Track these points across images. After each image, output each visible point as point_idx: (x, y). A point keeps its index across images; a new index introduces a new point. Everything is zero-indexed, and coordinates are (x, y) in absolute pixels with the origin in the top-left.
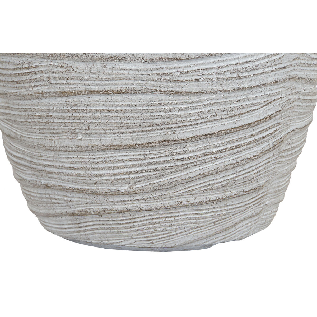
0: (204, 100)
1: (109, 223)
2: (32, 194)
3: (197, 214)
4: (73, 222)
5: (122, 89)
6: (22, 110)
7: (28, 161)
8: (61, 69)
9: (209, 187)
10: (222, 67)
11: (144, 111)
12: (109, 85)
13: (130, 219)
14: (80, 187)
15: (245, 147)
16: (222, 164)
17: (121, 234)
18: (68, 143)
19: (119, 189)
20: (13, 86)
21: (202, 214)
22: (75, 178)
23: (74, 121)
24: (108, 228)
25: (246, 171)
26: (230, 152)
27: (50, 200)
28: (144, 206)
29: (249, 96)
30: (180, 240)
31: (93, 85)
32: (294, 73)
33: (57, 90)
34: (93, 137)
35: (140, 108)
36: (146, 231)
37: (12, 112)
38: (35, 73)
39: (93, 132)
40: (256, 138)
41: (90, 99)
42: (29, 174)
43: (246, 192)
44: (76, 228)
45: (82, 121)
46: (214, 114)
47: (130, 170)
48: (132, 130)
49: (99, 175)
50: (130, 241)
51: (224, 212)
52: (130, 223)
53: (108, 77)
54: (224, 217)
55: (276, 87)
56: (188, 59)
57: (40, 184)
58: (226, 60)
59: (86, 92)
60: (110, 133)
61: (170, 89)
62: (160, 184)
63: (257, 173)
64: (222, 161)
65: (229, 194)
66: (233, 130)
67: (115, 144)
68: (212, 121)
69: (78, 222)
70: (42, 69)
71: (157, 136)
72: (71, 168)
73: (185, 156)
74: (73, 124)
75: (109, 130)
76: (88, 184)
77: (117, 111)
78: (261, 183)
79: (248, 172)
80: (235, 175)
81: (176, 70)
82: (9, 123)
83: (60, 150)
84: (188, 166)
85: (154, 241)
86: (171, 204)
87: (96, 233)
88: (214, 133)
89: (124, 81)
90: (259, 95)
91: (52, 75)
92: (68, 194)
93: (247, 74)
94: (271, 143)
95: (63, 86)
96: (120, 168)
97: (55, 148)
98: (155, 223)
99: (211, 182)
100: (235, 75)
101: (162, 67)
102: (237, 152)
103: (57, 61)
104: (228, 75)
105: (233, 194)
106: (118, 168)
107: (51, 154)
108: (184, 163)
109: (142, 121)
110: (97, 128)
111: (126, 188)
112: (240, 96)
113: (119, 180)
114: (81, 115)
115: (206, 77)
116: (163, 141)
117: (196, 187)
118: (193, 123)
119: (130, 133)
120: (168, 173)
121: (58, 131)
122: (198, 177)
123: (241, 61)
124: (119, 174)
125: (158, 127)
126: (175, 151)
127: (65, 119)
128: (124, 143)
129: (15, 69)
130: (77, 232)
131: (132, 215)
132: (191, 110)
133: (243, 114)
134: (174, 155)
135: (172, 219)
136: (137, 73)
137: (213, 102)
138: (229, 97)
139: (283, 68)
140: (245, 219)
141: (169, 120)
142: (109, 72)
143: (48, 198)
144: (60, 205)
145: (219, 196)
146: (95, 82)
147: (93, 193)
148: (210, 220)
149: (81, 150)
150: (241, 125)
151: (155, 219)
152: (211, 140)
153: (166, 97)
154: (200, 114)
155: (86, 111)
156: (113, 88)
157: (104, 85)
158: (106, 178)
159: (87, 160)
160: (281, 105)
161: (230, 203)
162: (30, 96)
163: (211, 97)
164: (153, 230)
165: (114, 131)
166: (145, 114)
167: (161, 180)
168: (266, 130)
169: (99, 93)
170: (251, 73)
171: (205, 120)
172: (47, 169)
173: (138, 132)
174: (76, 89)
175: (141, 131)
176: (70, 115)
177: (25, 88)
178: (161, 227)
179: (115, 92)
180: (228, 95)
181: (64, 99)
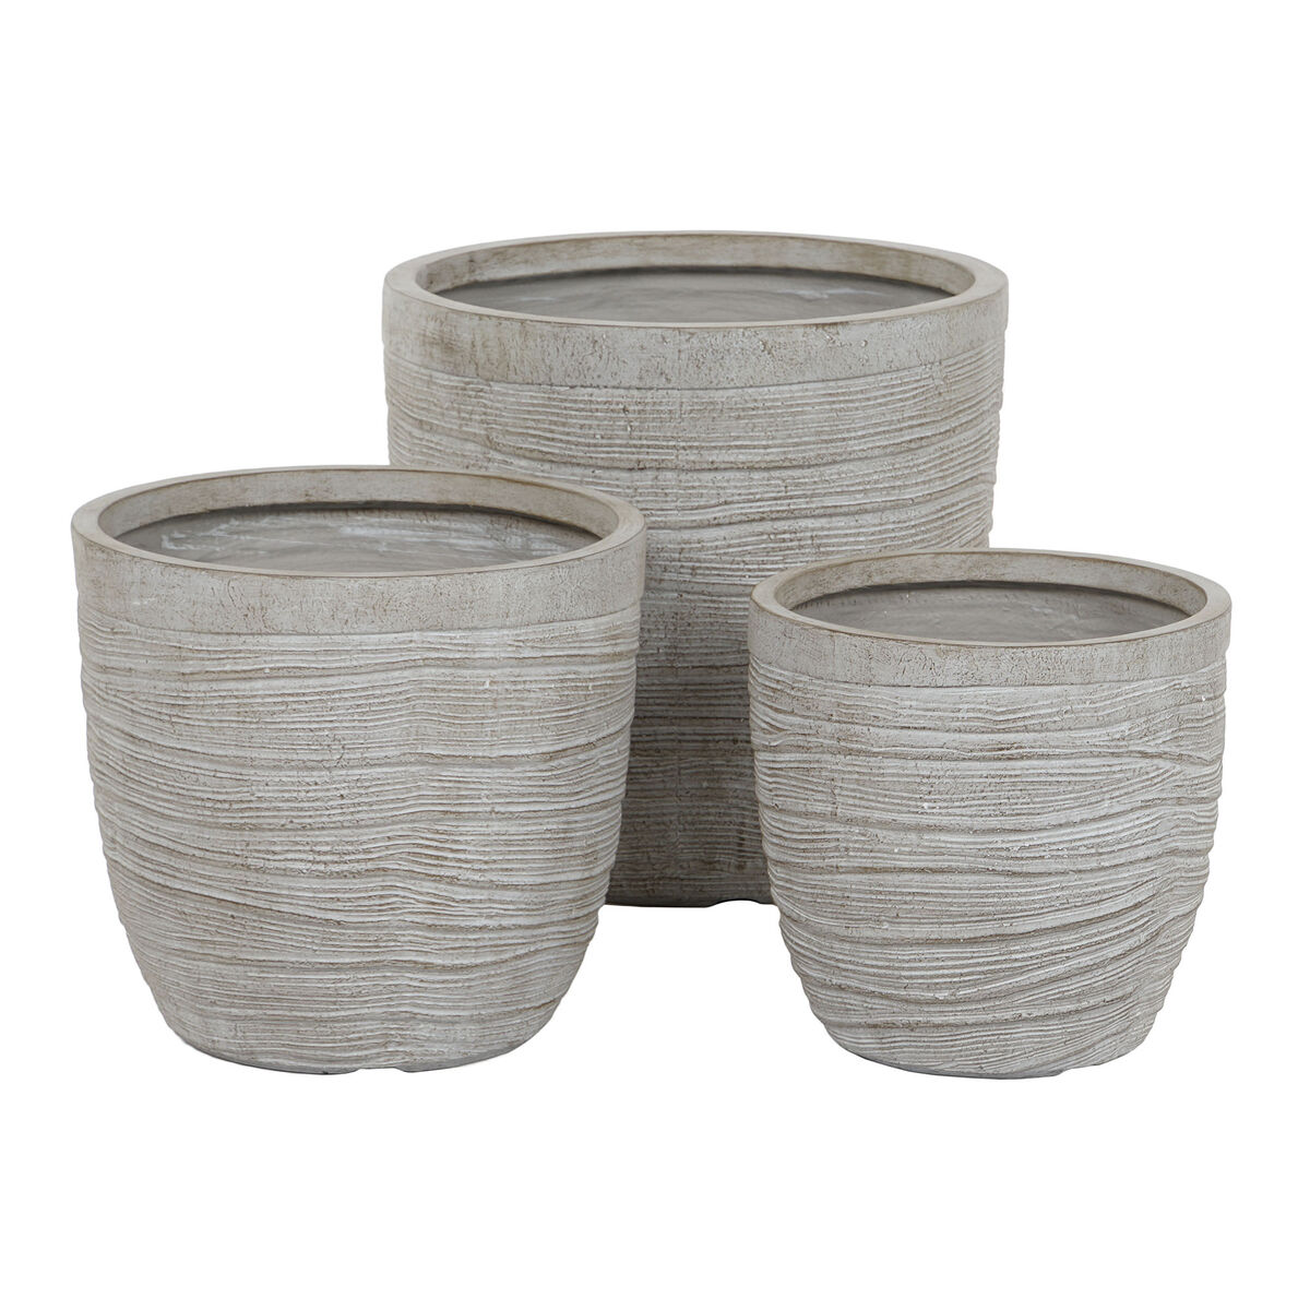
0: (1051, 883)
1: (923, 1039)
2: (818, 995)
3: (1041, 1031)
4: (874, 1036)
5: (943, 867)
6: (809, 886)
7: (814, 952)
8: (863, 838)
9: (1057, 996)
10: (1076, 840)
11: (971, 896)
12: (927, 860)
13: (951, 1035)
14: (884, 991)
15: (1106, 943)
16: (1076, 966)
17: (938, 1055)
18: (869, 933)
19: (937, 996)
20: (799, 854)
21: (1048, 1030)
22: (878, 979)
23: (879, 906)
24: (922, 1047)
25: (1108, 975)
26: (1086, 950)
27: (843, 1006)
28: (971, 1019)
29: (1112, 877)
30: (1018, 1065)
31: (904, 860)
32: (1173, 845)
33: (856, 865)
34: (903, 928)
35: (967, 892)
36: (973, 1052)
37: (795, 888)
38: (828, 841)
39: (903, 920)
40: (1122, 931)
41: (900, 878)
42: (815, 970)
43: (1108, 1002)
44: (878, 1043)
45: (890, 906)
46: (1065, 901)
47: (951, 971)
48: (955, 920)
49: (911, 977)
50: (951, 1065)
51: (1078, 1029)
52: (951, 1040)
53: (925, 850)
54: (1077, 1035)
55: (1148, 864)
56: (1030, 830)
57: (830, 984)
58: (1080, 832)
59: (895, 868)
60: (926, 924)
61: (1007, 869)
62: (992, 990)
63: (1123, 976)
64: (1075, 962)
65: (1085, 1004)
66: (1090, 922)
67: (932, 937)
68: (1062, 909)
69: (881, 1037)
70: (838, 836)
71: (989, 929)
72: (872, 966)
73: (1025, 955)
74: (877, 910)
75: (925, 918)
76: (896, 988)
77: (936, 895)
78: (1129, 989)
80: (1093, 980)
81: (1014, 844)
82: (791, 900)
83: (858, 942)
84: (1030, 968)
85: (983, 1066)
86: (1006, 1018)
87: (904, 1052)
88: (1065, 926)
89: (945, 857)
90: (1126, 875)
91: (851, 845)
92: (868, 1000)
93: (1109, 849)
94: (1143, 937)
95: (865, 860)
96: (939, 969)
97: (853, 939)
98: (985, 1042)
99: (1061, 990)
100: (1093, 851)
101: (996, 839)
102: (1097, 950)
103: (857, 827)
104: (1083, 851)
105: (1091, 1005)
106: (936, 968)
107: (847, 946)
108: (1024, 963)
109: (969, 909)
110: (909, 916)
111: (946, 994)
112: (1100, 877)
113: (937, 984)
114: (887, 898)
115: (1055, 853)
116: (997, 935)
117: (1041, 995)
118: (1036, 912)
119: (953, 923)
120: (1003, 977)
121: (857, 917)
122: (1043, 982)
123: (1101, 832)
124: (938, 977)
125: (990, 917)
126: (1011, 949)
127: (867, 902)
128: (944, 936)
129: (801, 833)
130: (880, 1049)
131: (953, 1031)
132: (1033, 895)
133: (1103, 900)
134: (1011, 953)
135: (1008, 1036)
136: (963, 847)
137: (1063, 885)
138: (1085, 879)
139: (1158, 840)
140: (1107, 1037)
141: (1005, 908)
142: (927, 844)
143: (841, 1003)
144: (857, 1013)
145: (1072, 1007)
146: (908, 857)
147: (902, 1000)
148: (1059, 1039)
149: (887, 943)
151: (985, 1036)
152: (1060, 934)
153: (1002, 879)
154: (1046, 900)
155: (895, 894)
156: (931, 865)
157: (919, 861)
158: (919, 981)
159: (895, 957)
160: (1156, 888)
161: (1087, 1017)
162: (820, 870)
163: (1060, 878)
164: (982, 1051)
165: (931, 921)
166: (973, 900)
167: (993, 986)
168: (1135, 921)
169: (912, 870)
170: (1115, 848)
171: (1053, 908)
172: (840, 965)
173: (963, 922)
174: (881, 864)
175: (967, 922)
176: (874, 897)
177: (814, 858)
178: (992, 1046)
179: (934, 871)
180: (1083, 876)
181: (866, 876)
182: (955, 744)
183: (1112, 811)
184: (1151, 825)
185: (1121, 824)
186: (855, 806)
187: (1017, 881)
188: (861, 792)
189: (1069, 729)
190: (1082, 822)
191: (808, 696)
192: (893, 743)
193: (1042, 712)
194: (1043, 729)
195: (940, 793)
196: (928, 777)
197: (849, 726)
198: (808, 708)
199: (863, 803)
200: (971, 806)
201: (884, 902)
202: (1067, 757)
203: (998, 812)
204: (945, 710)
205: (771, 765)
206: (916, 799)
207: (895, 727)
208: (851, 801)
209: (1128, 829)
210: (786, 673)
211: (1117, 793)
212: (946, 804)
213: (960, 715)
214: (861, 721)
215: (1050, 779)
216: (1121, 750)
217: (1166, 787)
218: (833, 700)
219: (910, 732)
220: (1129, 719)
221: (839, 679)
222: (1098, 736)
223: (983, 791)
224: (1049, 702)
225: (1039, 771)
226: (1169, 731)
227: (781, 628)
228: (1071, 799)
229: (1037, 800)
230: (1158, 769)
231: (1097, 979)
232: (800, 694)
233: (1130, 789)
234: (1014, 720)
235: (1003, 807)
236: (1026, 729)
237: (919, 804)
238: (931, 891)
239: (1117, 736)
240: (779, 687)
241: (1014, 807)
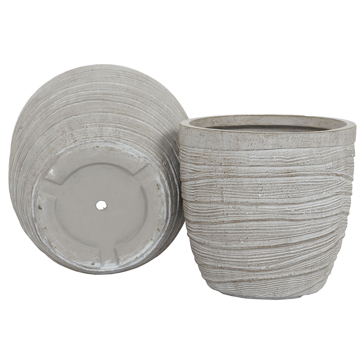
0: (305, 224)
1: (254, 285)
2: (211, 272)
3: (298, 280)
4: (234, 286)
5: (266, 218)
6: (210, 230)
7: (211, 255)
8: (234, 210)
9: (305, 267)
10: (314, 207)
11: (276, 229)
12: (259, 216)
13: (265, 283)
14: (240, 268)
15: (322, 247)
16: (312, 255)
17: (259, 291)
18: (235, 246)
19: (261, 268)
20: (206, 218)
21: (300, 280)
22: (238, 263)
23: (240, 235)
24: (253, 288)
25: (322, 259)
26: (316, 249)
27: (222, 275)
28: (273, 277)
29: (325, 221)
30: (288, 294)
31: (250, 217)
32: (343, 210)
33: (231, 220)
34: (249, 243)
35: (274, 228)
36: (273, 289)
37: (203, 231)
38: (219, 211)
39: (249, 240)
40: (327, 242)
41: (249, 224)
42: (211, 262)
43: (321, 269)
44: (235, 288)
45: (244, 235)
46: (310, 230)
47: (267, 259)
48: (269, 239)
49: (251, 262)
50: (263, 295)
51: (310, 279)
52: (265, 285)
53: (259, 213)
54: (310, 282)
55: (336, 217)
56: (298, 203)
57: (217, 267)
58: (316, 204)
59: (247, 220)
60: (258, 241)
61: (290, 218)
62: (282, 265)
63: (326, 259)
64: (311, 254)
65: (313, 270)
66: (318, 238)
67: (260, 246)
68: (309, 234)
69: (237, 285)
70: (224, 209)
71: (282, 242)
72: (236, 258)
73: (295, 251)
74: (239, 236)
75: (258, 239)
76: (245, 266)
77: (262, 230)
78: (327, 264)
79: (323, 259)
80: (317, 261)
81: (293, 209)
82: (201, 236)
83: (231, 250)
84: (296, 256)
85: (276, 294)
86: (286, 276)
87: (246, 291)
88: (309, 240)
89: (267, 215)
90: (329, 221)
91: (229, 212)
92: (233, 272)
93: (325, 210)
94: (333, 244)
95: (235, 218)
96: (263, 258)
97: (229, 249)
98: (278, 285)
99: (306, 264)
100: (320, 211)
101: (286, 207)
102: (319, 249)
103: (232, 205)
104: (316, 211)
105: (315, 270)
106: (261, 258)
107: (225, 251)
108: (294, 255)
109: (275, 234)
110: (252, 238)
111: (265, 268)
112: (321, 221)
113: (262, 264)
114: (243, 232)
115: (307, 212)
116: (285, 244)
117: (299, 267)
118: (300, 235)
119: (269, 240)
120: (286, 260)
121: (231, 240)
122: (300, 262)
123: (322, 204)
124: (262, 261)
125: (283, 237)
126: (290, 249)
127: (235, 234)
128: (265, 245)
129: (207, 210)
130: (236, 290)
131: (266, 281)
132: (299, 228)
133: (322, 230)
134: (290, 251)
135: (286, 283)
136: (273, 210)
137: (309, 224)
138: (317, 222)
139: (340, 207)
140: (319, 282)
141: (288, 233)
142: (260, 210)
143: (221, 274)
144: (227, 277)
145: (309, 271)
146: (252, 215)
147: (247, 271)
148: (304, 283)
149: (243, 249)
150: (321, 236)
151: (278, 283)
152: (307, 243)
153: (287, 222)
154: (303, 230)
155: (247, 230)
156: (261, 218)
157: (256, 217)
158: (255, 263)
159: (245, 254)
160: (338, 226)
161: (314, 275)
162: (216, 223)
163: (308, 222)
164: (276, 289)
165: (260, 239)
166: (277, 231)
167: (282, 263)
168: (331, 238)
169: (254, 220)
170: (327, 210)
171: (305, 233)
172: (222, 259)
173: (272, 240)
174: (242, 219)
175: (274, 239)
176: (238, 232)
177: (213, 219)
178: (280, 287)
179: (262, 220)
180: (316, 221)
181: (235, 224)
182: (271, 171)
183: (327, 196)
184: (338, 202)
185: (328, 201)
186: (231, 197)
187: (293, 223)
188: (234, 192)
189: (313, 164)
190: (317, 200)
191: (211, 157)
192: (247, 172)
193: (303, 158)
194: (304, 164)
195: (265, 190)
196: (261, 184)
197: (229, 167)
198: (212, 162)
199: (235, 196)
200: (277, 195)
201: (242, 233)
202: (312, 175)
203: (287, 197)
204: (267, 158)
205: (194, 186)
206: (256, 193)
207: (248, 166)
208: (229, 196)
209: (331, 203)
210: (201, 150)
211: (328, 189)
212: (267, 194)
213: (273, 160)
214: (234, 165)
215: (306, 184)
216: (330, 173)
217: (342, 187)
218: (222, 158)
219: (253, 168)
220: (332, 161)
221: (225, 149)
222: (322, 167)
223: (281, 189)
224: (306, 154)
225: (302, 181)
226: (344, 167)
227: (199, 133)
228: (313, 191)
229: (301, 192)
230: (341, 180)
231: (318, 260)
232: (207, 157)
233: (332, 188)
234: (293, 161)
235: (289, 195)
236: (298, 165)
237: (257, 195)
238: (261, 228)
239: (329, 167)
240: (198, 155)
241: (293, 195)
